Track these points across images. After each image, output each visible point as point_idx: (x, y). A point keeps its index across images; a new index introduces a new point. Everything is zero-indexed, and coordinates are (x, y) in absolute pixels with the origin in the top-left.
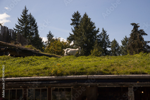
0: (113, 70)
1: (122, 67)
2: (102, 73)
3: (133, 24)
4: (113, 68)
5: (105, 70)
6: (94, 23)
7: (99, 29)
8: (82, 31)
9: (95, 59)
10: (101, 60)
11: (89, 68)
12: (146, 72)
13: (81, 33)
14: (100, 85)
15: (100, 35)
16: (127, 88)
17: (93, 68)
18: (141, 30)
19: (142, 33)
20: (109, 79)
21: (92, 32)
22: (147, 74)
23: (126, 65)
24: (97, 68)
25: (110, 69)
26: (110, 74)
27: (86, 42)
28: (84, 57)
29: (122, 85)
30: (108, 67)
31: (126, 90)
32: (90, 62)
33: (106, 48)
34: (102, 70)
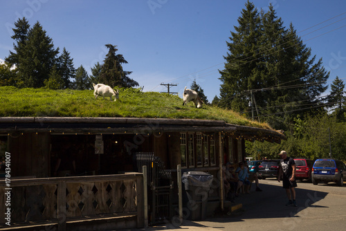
0: (75, 110)
1: (87, 106)
2: (57, 114)
3: (108, 46)
4: (74, 106)
5: (62, 109)
6: (51, 40)
7: (58, 49)
8: (31, 49)
9: (49, 93)
10: (57, 95)
11: (37, 106)
12: (121, 114)
13: (29, 53)
14: (53, 131)
15: (60, 58)
16: (95, 136)
17: (44, 107)
18: (119, 55)
19: (120, 59)
20: (67, 123)
21: (48, 53)
22: (122, 117)
23: (94, 104)
24: (50, 106)
25: (70, 109)
26: (70, 116)
27: (38, 67)
28: (32, 89)
29: (86, 131)
30: (67, 106)
31: (92, 138)
32: (40, 97)
33: (67, 77)
34: (57, 109)
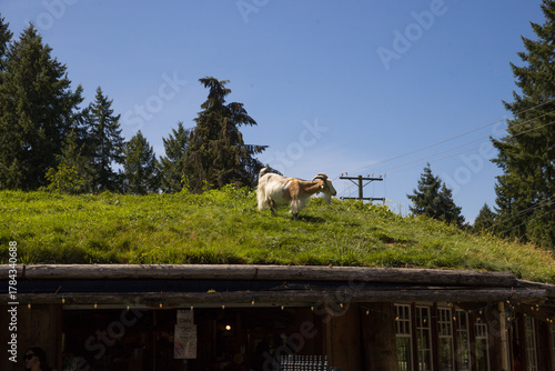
0: (126, 246)
1: (156, 235)
2: (80, 257)
3: (206, 82)
4: (123, 237)
5: (94, 245)
6: (64, 68)
7: (80, 90)
8: (14, 92)
9: (59, 203)
10: (80, 207)
11: (32, 235)
12: (241, 255)
13: (11, 103)
14: (70, 301)
15: (85, 113)
16: (173, 313)
17: (48, 239)
18: (234, 105)
19: (238, 114)
20: (105, 279)
21: (56, 102)
22: (243, 262)
23: (173, 230)
24: (63, 236)
25: (113, 243)
26: (113, 260)
27: (30, 138)
28: (18, 193)
29: (154, 301)
30: (105, 234)
31: (168, 319)
32: (39, 212)
33: (105, 163)
34: (82, 244)
